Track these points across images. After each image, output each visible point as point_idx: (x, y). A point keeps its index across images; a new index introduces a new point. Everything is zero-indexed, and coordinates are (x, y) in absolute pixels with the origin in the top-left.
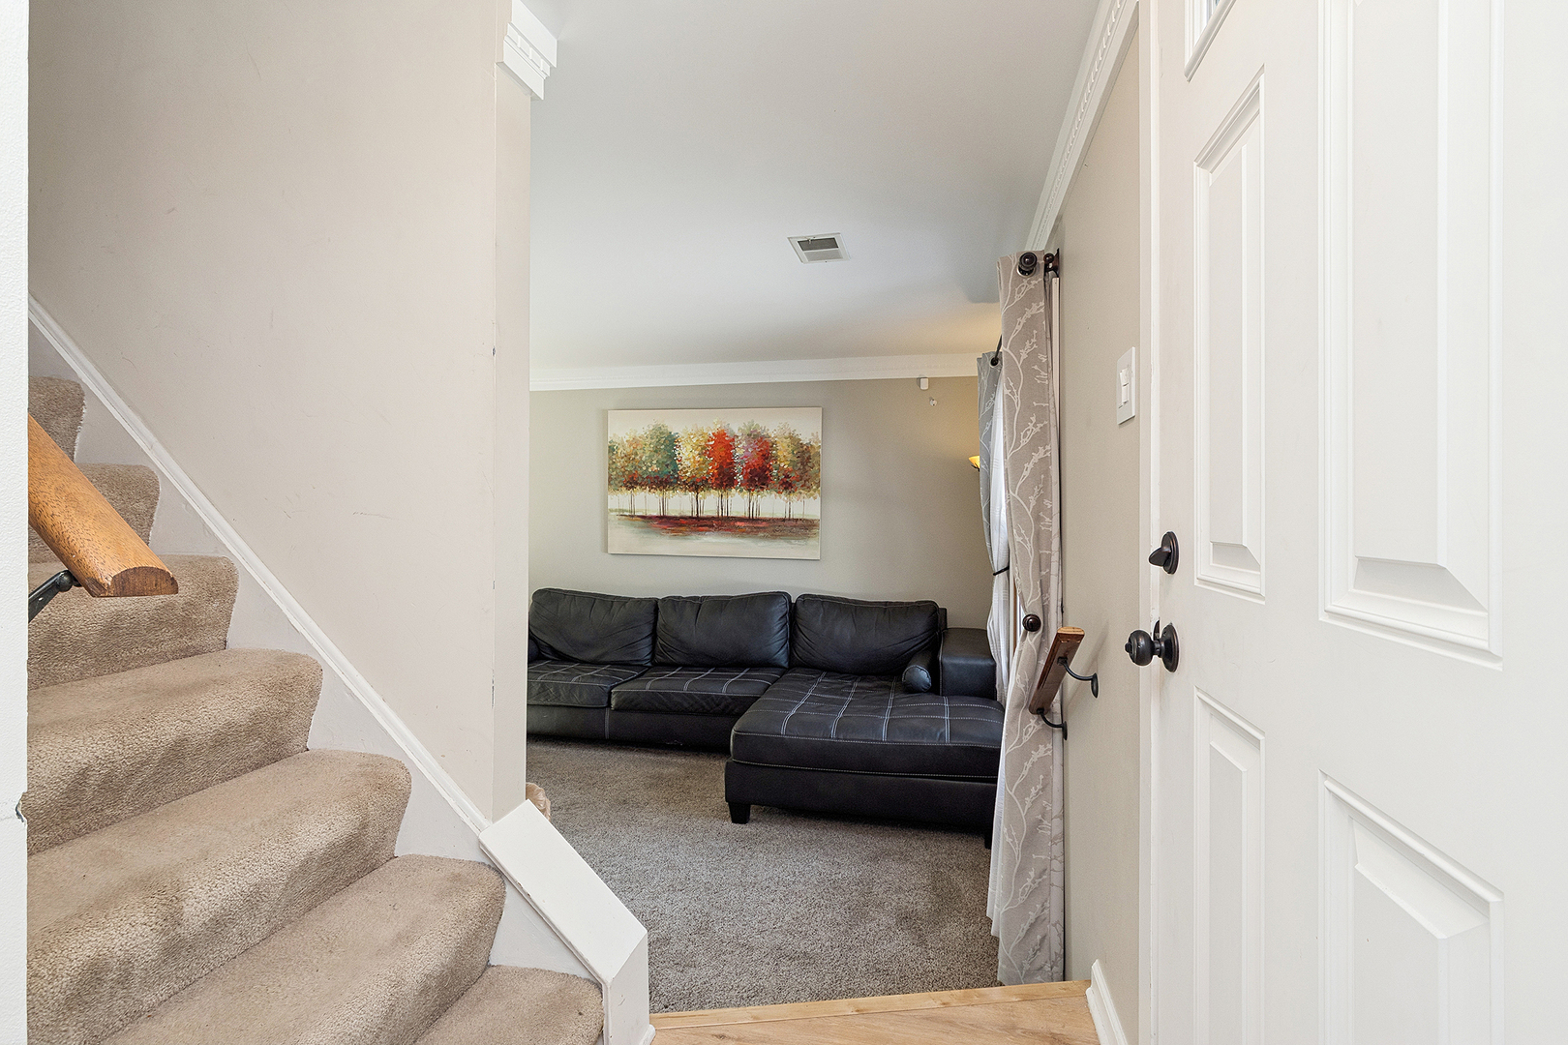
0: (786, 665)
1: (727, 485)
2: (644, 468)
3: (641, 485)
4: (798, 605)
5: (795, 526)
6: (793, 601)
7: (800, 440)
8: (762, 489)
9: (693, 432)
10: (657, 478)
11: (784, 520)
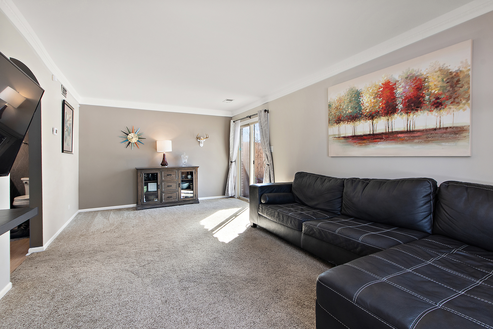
0: (429, 231)
1: (391, 113)
2: (345, 112)
3: (343, 121)
4: (442, 188)
5: (445, 133)
6: (438, 186)
7: (449, 70)
8: (417, 110)
9: (370, 86)
10: (351, 116)
11: (435, 129)
